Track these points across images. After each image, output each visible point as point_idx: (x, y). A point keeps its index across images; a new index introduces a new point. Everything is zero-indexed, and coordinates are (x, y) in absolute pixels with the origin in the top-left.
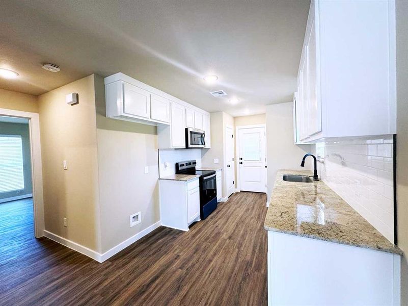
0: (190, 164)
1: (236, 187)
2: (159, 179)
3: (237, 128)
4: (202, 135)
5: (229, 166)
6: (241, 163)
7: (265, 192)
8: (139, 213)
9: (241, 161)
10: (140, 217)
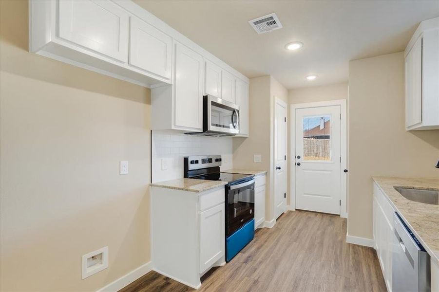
0: (210, 161)
1: (289, 203)
2: (151, 185)
3: (293, 107)
4: (234, 111)
5: (279, 168)
6: (299, 164)
7: (339, 214)
8: (105, 250)
9: (298, 161)
10: (105, 257)
